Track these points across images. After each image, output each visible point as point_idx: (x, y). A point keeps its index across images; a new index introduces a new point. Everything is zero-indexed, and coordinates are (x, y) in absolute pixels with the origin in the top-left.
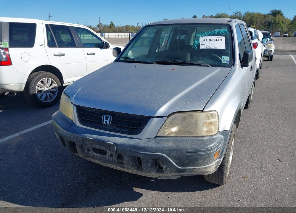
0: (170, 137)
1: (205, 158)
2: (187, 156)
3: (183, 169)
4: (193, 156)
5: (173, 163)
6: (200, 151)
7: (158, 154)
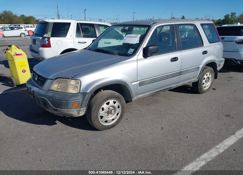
0: (54, 91)
1: (65, 105)
2: (56, 102)
3: (56, 109)
4: (58, 102)
5: (51, 104)
6: (62, 100)
7: (44, 98)
